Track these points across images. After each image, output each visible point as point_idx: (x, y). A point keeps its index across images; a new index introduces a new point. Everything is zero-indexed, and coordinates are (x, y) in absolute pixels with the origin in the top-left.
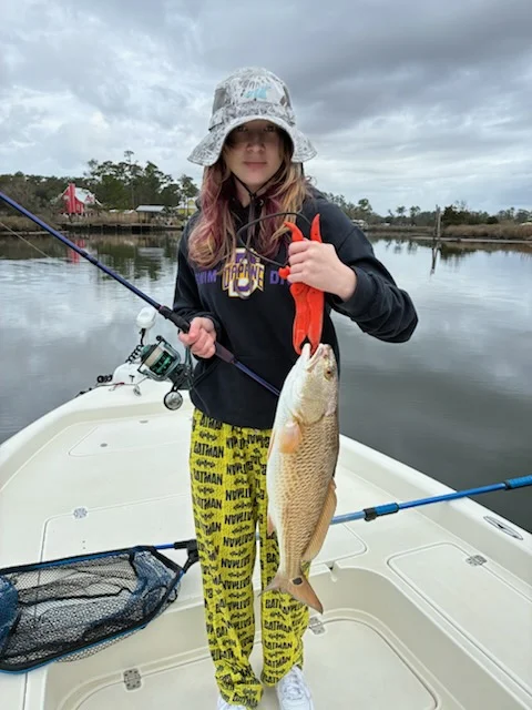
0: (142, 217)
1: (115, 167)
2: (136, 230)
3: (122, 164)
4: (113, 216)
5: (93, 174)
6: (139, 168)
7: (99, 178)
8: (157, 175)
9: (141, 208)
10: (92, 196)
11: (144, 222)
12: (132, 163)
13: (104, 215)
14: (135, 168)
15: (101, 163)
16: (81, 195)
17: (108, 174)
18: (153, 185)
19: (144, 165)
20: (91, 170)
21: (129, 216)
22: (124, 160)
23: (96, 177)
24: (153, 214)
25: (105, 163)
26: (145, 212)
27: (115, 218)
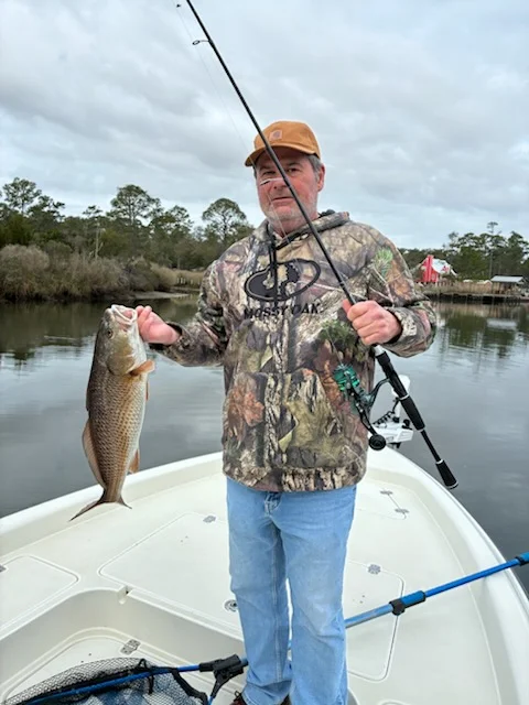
0: (496, 288)
1: (475, 238)
2: (487, 301)
3: (483, 236)
4: (467, 285)
5: (452, 245)
6: (502, 239)
7: (459, 250)
8: (521, 245)
9: (496, 279)
10: (448, 266)
11: (498, 292)
12: (495, 234)
13: (457, 284)
14: (497, 239)
15: (461, 236)
16: (438, 266)
17: (467, 245)
18: (515, 256)
19: (507, 235)
20: (450, 241)
21: (484, 286)
22: (487, 231)
23: (455, 249)
24: (510, 285)
25: (467, 235)
26: (501, 283)
27: (468, 287)
